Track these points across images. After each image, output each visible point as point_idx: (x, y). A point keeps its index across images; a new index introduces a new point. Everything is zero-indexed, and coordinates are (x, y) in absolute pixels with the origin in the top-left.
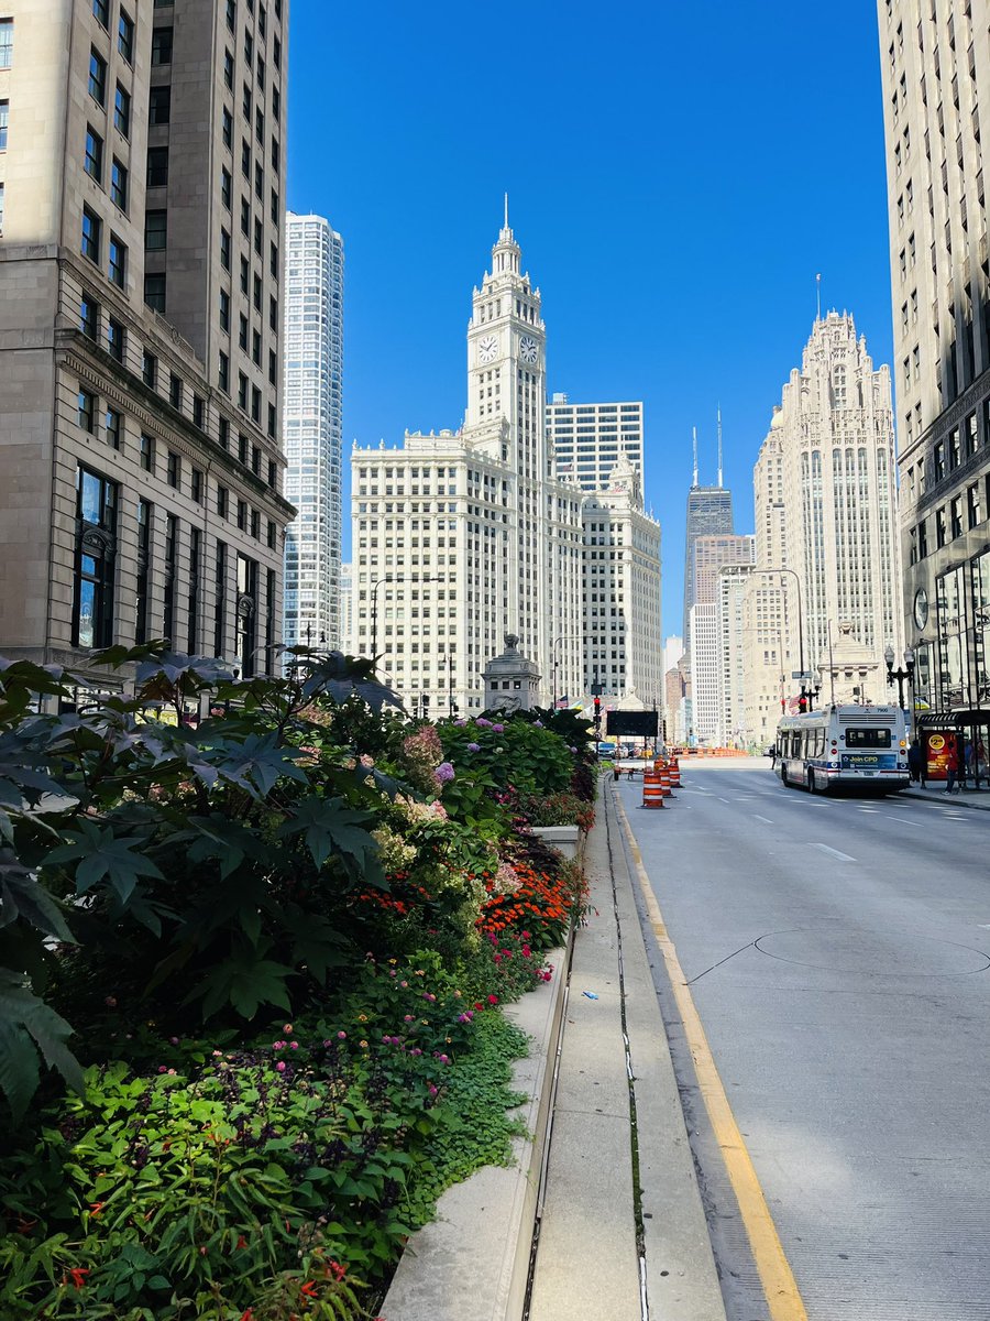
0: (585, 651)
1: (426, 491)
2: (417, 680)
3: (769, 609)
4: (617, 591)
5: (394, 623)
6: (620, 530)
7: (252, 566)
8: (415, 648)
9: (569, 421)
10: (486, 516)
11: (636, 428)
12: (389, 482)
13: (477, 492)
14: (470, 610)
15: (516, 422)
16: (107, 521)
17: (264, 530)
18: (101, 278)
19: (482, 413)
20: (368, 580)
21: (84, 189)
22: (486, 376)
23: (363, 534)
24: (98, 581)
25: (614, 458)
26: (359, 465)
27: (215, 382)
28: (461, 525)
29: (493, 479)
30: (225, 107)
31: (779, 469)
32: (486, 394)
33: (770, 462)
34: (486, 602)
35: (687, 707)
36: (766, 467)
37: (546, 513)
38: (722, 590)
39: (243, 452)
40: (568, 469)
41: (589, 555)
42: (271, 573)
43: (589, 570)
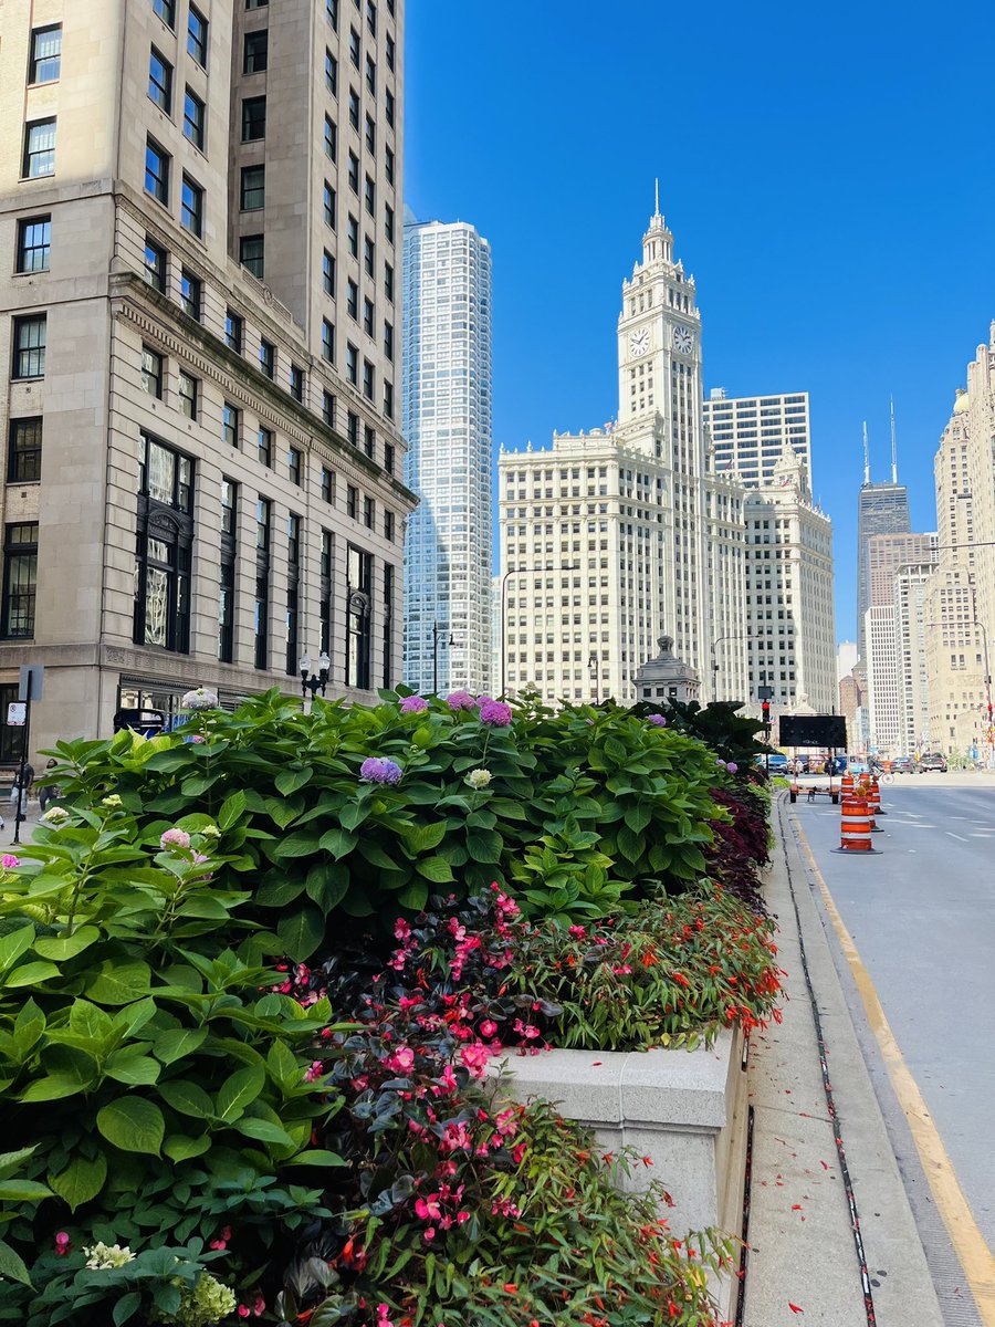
0: (751, 657)
1: (576, 493)
2: (568, 689)
3: (955, 610)
4: (785, 592)
5: (543, 631)
6: (786, 527)
7: (367, 559)
8: (566, 657)
9: (729, 416)
10: (639, 516)
11: (802, 420)
12: (537, 485)
13: (629, 491)
14: (623, 616)
15: (670, 417)
16: (182, 501)
17: (380, 519)
18: (170, 221)
19: (634, 409)
20: (517, 588)
21: (148, 118)
22: (638, 371)
23: (511, 540)
24: (171, 569)
25: (778, 452)
26: (506, 469)
27: (318, 350)
28: (613, 526)
29: (646, 477)
30: (327, 48)
31: (964, 457)
32: (638, 388)
33: (953, 450)
34: (641, 606)
35: (863, 718)
36: (948, 455)
37: (705, 510)
38: (901, 590)
39: (353, 433)
40: (728, 466)
41: (752, 554)
42: (389, 568)
43: (753, 570)
